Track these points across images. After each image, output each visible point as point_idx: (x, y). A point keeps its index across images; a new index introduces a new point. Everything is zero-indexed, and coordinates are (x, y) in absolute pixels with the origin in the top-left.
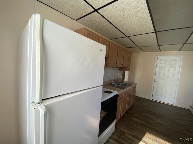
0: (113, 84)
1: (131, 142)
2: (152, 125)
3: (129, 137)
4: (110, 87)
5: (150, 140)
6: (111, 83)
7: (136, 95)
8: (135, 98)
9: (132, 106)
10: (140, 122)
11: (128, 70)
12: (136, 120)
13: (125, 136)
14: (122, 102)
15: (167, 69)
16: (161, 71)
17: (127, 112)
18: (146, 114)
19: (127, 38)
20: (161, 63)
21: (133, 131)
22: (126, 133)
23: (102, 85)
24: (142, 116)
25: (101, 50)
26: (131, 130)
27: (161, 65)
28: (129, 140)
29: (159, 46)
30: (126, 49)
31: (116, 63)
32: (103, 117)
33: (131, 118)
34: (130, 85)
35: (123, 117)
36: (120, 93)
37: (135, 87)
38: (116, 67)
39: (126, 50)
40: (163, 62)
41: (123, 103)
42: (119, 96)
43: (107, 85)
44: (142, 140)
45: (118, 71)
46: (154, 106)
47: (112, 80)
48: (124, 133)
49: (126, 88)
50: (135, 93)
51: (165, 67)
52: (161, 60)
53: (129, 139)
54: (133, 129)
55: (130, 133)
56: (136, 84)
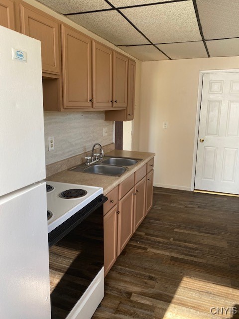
0: (90, 165)
1: (149, 313)
2: (194, 256)
3: (143, 302)
4: (79, 175)
5: (194, 294)
6: (84, 163)
7: (156, 184)
8: (154, 194)
9: (146, 218)
10: (168, 254)
11: (129, 117)
12: (159, 252)
13: (131, 302)
14: (118, 212)
15: (224, 106)
16: (211, 114)
17: (134, 237)
18: (182, 231)
19: (115, 11)
20: (210, 91)
21: (151, 282)
22: (135, 293)
23: (45, 178)
24: (172, 239)
25: (20, 55)
26: (146, 283)
27: (212, 97)
28: (143, 311)
29: (204, 40)
30: (118, 49)
31: (89, 98)
32: (69, 269)
33: (146, 249)
34: (138, 160)
35: (124, 253)
36: (110, 188)
37: (150, 165)
38: (92, 109)
39: (117, 52)
40: (216, 87)
41: (120, 215)
42: (106, 199)
43: (68, 170)
44: (174, 300)
45: (102, 122)
46: (199, 207)
47: (86, 154)
48: (129, 294)
49: (126, 170)
50: (150, 180)
51: (220, 102)
52: (212, 83)
53: (142, 306)
54: (151, 278)
55: (146, 291)
56: (154, 154)
